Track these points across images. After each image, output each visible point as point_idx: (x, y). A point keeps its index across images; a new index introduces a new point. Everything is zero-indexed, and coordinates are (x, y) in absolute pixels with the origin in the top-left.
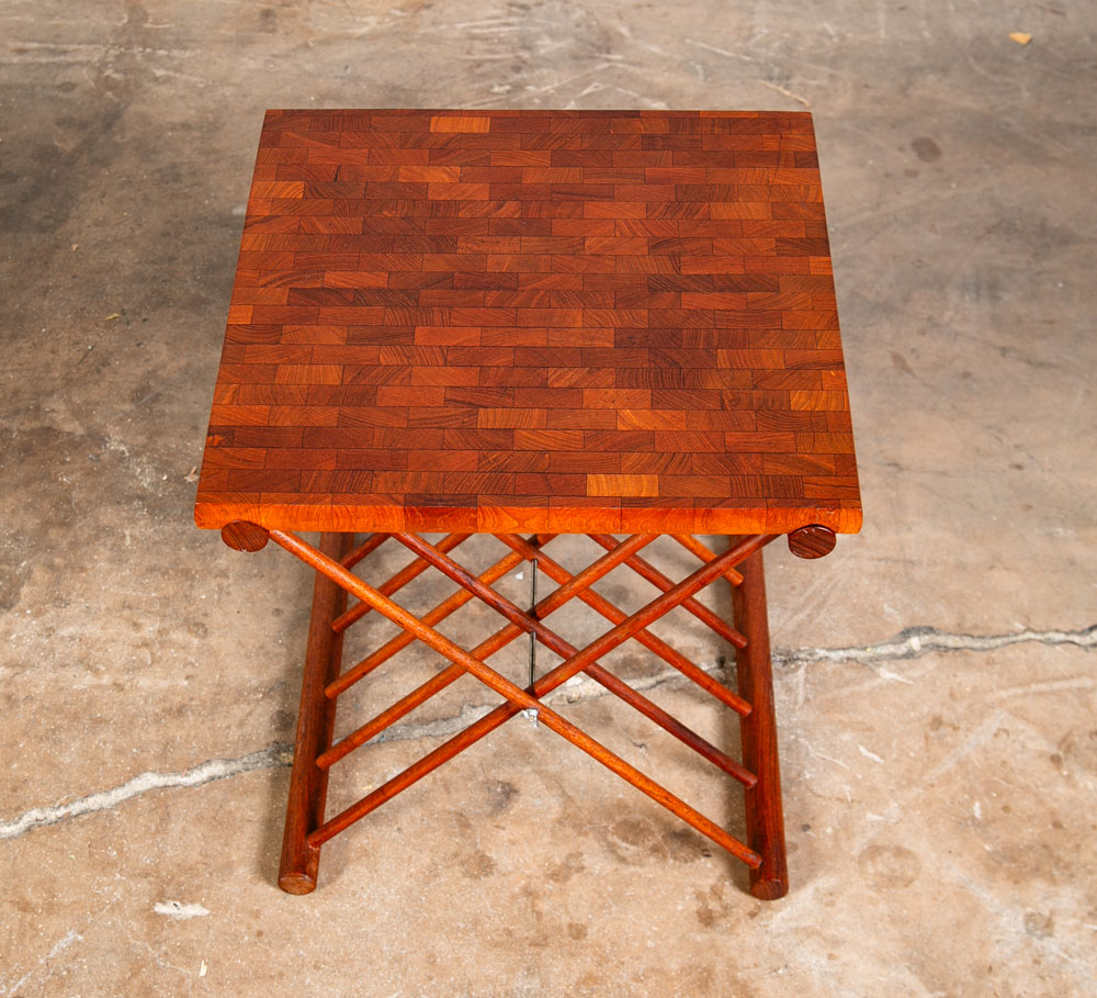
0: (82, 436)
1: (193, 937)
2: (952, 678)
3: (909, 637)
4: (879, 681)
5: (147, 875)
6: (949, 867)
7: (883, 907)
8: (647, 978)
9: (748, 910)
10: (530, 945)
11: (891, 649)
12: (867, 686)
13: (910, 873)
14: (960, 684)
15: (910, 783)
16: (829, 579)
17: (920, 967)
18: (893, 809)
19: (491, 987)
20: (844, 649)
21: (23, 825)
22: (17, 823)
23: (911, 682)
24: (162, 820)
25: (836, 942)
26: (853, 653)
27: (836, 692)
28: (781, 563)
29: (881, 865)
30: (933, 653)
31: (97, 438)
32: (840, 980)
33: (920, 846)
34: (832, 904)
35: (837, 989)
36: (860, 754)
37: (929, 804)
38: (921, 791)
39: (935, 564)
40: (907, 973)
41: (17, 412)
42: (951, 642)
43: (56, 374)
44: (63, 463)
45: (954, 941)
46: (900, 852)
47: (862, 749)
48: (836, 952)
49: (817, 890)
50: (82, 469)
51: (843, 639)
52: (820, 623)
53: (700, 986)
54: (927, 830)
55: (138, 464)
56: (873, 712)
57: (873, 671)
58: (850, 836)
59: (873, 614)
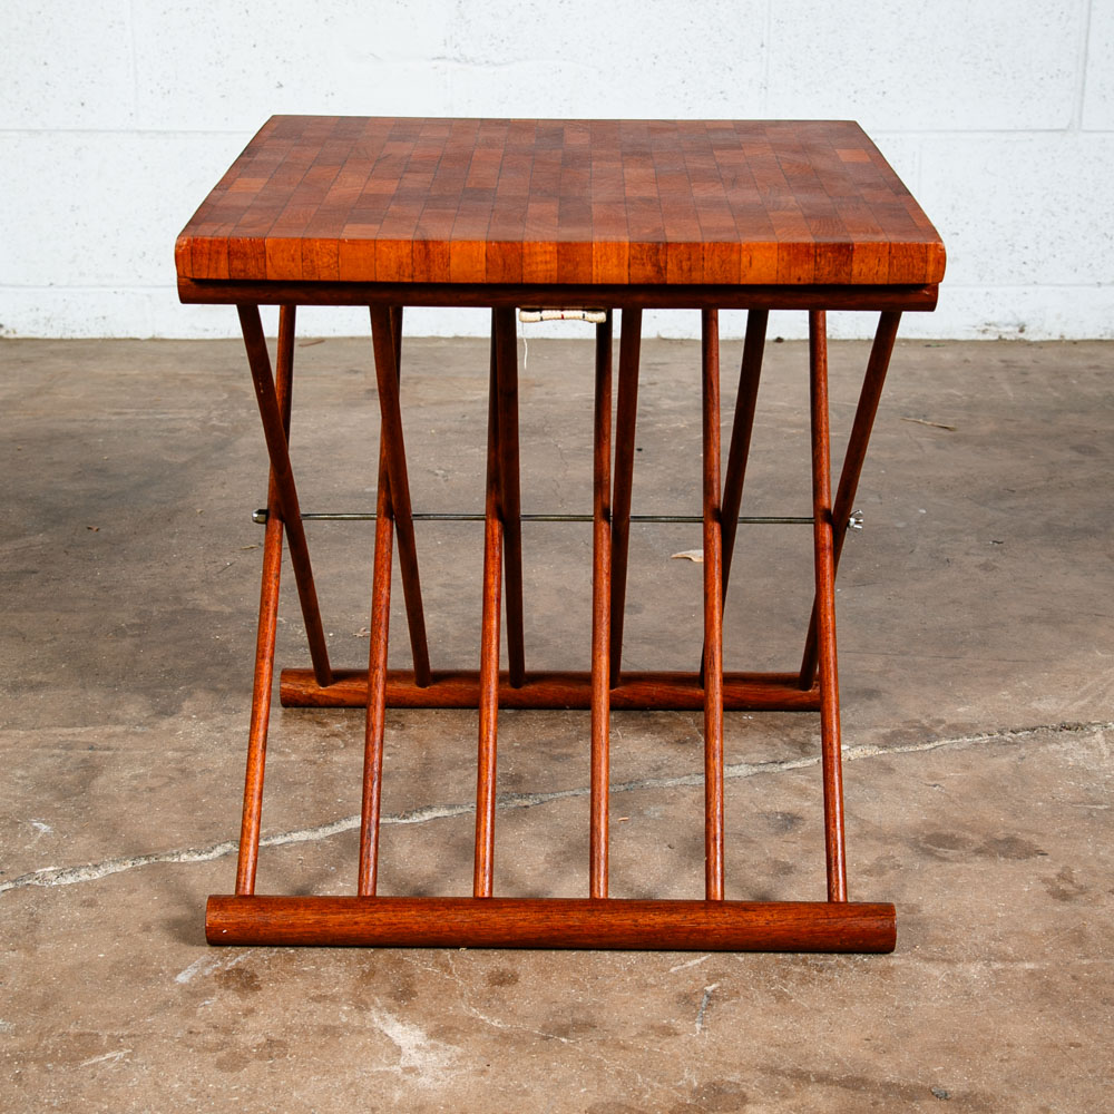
8: (1007, 938)
41: (155, 601)
43: (194, 579)
44: (215, 628)
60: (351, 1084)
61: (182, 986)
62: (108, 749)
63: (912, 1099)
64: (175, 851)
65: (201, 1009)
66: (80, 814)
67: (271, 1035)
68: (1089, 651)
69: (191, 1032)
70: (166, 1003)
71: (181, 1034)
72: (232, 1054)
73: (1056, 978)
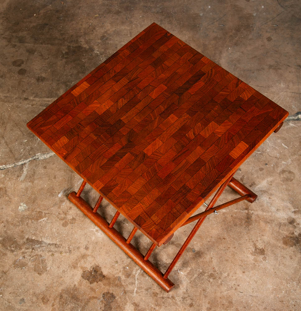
0: (88, 49)
3: (298, 115)
4: (289, 126)
7: (284, 186)
9: (250, 185)
11: (293, 118)
12: (286, 127)
13: (292, 178)
15: (295, 154)
16: (279, 97)
17: (292, 203)
18: (289, 161)
23: (297, 127)
25: (271, 195)
29: (285, 175)
31: (92, 50)
32: (271, 204)
33: (295, 171)
34: (271, 185)
35: (270, 206)
36: (282, 145)
37: (299, 160)
38: (297, 156)
40: (289, 203)
41: (72, 41)
43: (82, 31)
44: (83, 56)
46: (290, 172)
47: (283, 144)
48: (271, 197)
49: (268, 181)
50: (87, 58)
54: (298, 167)
55: (102, 57)
56: (287, 134)
57: (288, 123)
58: (278, 167)
59: (289, 108)
60: (86, 234)
61: (59, 198)
63: (188, 252)
65: (62, 206)
67: (74, 216)
68: (280, 83)
69: (59, 214)
70: (56, 203)
71: (57, 214)
72: (66, 222)
73: (228, 216)
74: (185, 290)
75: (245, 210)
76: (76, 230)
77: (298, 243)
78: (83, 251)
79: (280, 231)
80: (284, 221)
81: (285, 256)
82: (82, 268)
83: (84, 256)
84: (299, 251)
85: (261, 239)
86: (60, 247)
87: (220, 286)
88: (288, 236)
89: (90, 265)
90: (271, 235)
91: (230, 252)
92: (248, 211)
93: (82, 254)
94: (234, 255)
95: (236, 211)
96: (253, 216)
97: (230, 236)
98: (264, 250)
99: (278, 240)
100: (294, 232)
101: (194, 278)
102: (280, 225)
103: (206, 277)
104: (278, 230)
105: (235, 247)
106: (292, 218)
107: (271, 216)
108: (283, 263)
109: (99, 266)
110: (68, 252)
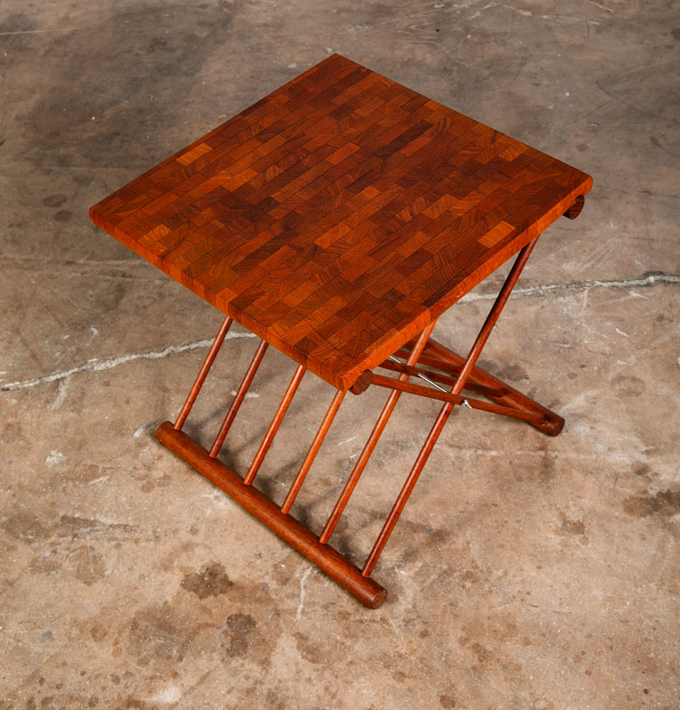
1: (250, 406)
2: (671, 297)
3: (648, 276)
4: (629, 297)
5: (228, 378)
6: (662, 387)
7: (623, 406)
8: (490, 434)
9: (550, 403)
10: (428, 417)
11: (638, 282)
12: (622, 299)
13: (639, 389)
14: (676, 299)
15: (643, 347)
16: (606, 247)
17: (642, 435)
18: (633, 359)
19: (405, 436)
20: (611, 281)
21: (165, 353)
22: (162, 352)
23: (647, 298)
24: (237, 353)
25: (595, 421)
26: (616, 284)
27: (604, 302)
28: (579, 239)
29: (623, 386)
30: (661, 285)
32: (596, 439)
33: (647, 377)
34: (595, 403)
35: (594, 443)
36: (616, 332)
37: (653, 357)
38: (649, 351)
39: (666, 241)
40: (634, 437)
42: (672, 279)
45: (662, 423)
46: (634, 380)
48: (594, 426)
49: (587, 396)
51: (611, 277)
52: (598, 268)
53: (519, 439)
54: (651, 369)
56: (625, 312)
57: (626, 292)
58: (607, 371)
59: (629, 265)
60: (192, 504)
61: (136, 439)
62: (131, 277)
63: (415, 532)
64: (148, 351)
65: (141, 454)
66: (112, 323)
67: (166, 472)
68: (607, 223)
69: (135, 468)
70: (128, 449)
71: (131, 468)
72: (149, 483)
73: (503, 463)
74: (410, 606)
75: (539, 451)
76: (171, 498)
77: (656, 510)
78: (185, 536)
79: (618, 487)
80: (624, 469)
81: (629, 534)
82: (182, 568)
83: (187, 547)
84: (660, 525)
85: (575, 505)
86: (135, 531)
87: (487, 595)
88: (635, 496)
89: (200, 564)
90: (598, 495)
91: (508, 529)
92: (546, 452)
93: (182, 543)
94: (518, 536)
95: (519, 453)
96: (557, 462)
97: (508, 500)
98: (583, 525)
99: (612, 505)
100: (648, 489)
101: (431, 581)
102: (616, 477)
103: (457, 580)
104: (612, 487)
105: (520, 521)
106: (641, 463)
107: (596, 461)
108: (626, 549)
109: (219, 565)
110: (151, 540)
